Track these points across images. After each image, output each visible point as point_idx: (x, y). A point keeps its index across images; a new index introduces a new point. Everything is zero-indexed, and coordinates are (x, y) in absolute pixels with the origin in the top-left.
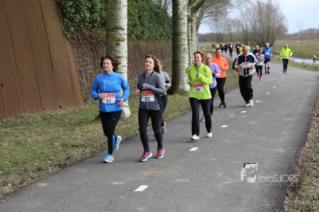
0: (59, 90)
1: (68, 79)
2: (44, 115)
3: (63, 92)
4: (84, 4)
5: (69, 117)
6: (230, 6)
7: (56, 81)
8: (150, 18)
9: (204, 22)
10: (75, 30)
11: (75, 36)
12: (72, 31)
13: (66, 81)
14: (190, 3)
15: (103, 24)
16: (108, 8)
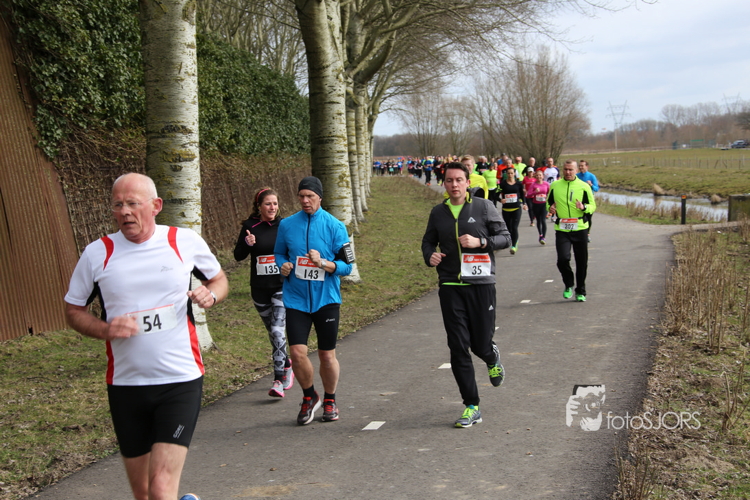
0: (25, 289)
1: (48, 259)
4: (87, 71)
5: (53, 355)
6: (450, 69)
7: (19, 266)
8: (252, 100)
9: (386, 108)
10: (64, 134)
11: (66, 151)
12: (58, 137)
13: (45, 264)
14: (350, 63)
15: (136, 119)
16: (148, 79)
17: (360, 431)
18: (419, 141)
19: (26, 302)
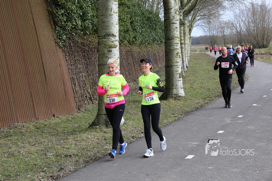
0: (52, 99)
1: (60, 87)
2: (38, 124)
3: (56, 100)
4: (76, 12)
5: (62, 126)
6: (223, 8)
7: (49, 90)
8: (142, 23)
9: (197, 25)
10: (67, 37)
11: (67, 44)
12: (64, 39)
13: (59, 89)
14: (182, 7)
15: (95, 31)
16: (99, 15)
17: (184, 159)
18: (210, 38)
19: (52, 104)
